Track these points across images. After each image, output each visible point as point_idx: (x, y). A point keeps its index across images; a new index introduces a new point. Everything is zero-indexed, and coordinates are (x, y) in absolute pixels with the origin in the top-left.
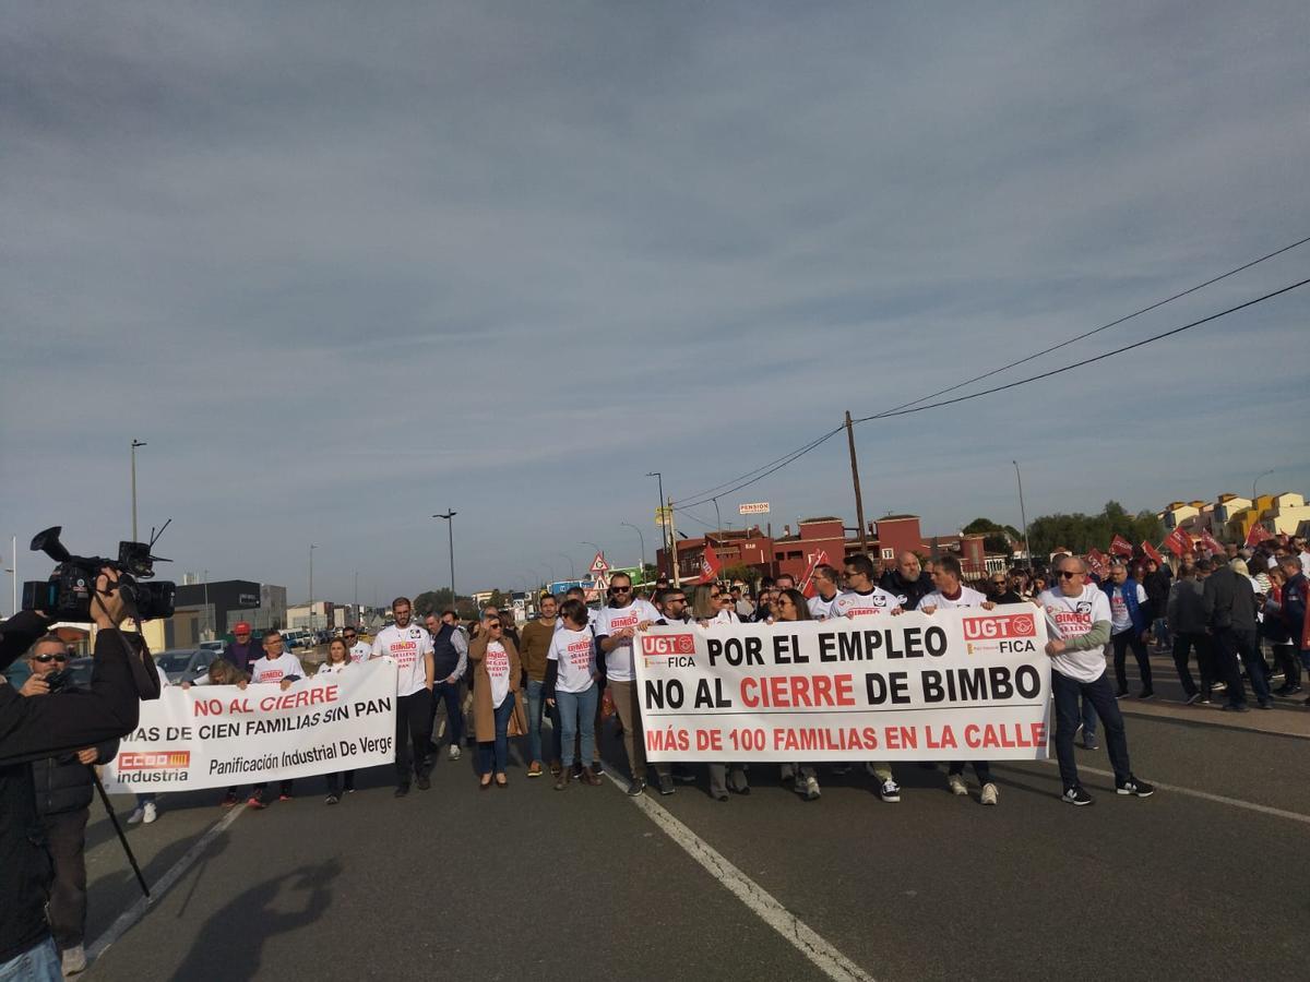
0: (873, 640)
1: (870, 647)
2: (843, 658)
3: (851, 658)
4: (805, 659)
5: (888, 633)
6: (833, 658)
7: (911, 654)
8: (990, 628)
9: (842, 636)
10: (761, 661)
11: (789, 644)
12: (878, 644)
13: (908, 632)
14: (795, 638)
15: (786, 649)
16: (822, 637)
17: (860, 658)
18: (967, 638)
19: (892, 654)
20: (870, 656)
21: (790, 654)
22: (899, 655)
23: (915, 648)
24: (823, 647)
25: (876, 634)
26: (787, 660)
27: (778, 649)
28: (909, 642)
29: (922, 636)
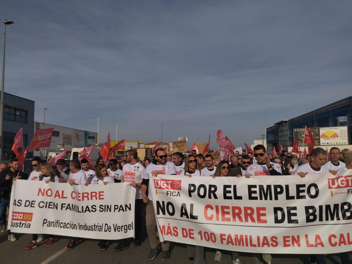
0: (279, 190)
1: (277, 193)
2: (261, 199)
3: (266, 199)
4: (240, 198)
5: (287, 187)
6: (256, 198)
7: (299, 197)
8: (343, 182)
9: (261, 187)
10: (216, 197)
11: (232, 189)
12: (281, 192)
13: (298, 186)
14: (235, 187)
15: (230, 192)
16: (250, 187)
17: (271, 199)
18: (330, 188)
19: (288, 197)
20: (276, 198)
21: (232, 195)
22: (293, 198)
23: (301, 194)
24: (250, 192)
25: (280, 187)
26: (230, 198)
27: (225, 192)
28: (298, 191)
29: (306, 189)
